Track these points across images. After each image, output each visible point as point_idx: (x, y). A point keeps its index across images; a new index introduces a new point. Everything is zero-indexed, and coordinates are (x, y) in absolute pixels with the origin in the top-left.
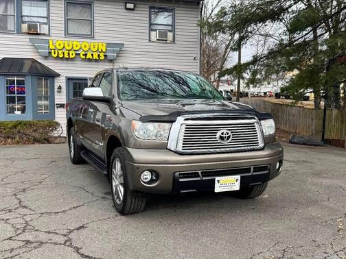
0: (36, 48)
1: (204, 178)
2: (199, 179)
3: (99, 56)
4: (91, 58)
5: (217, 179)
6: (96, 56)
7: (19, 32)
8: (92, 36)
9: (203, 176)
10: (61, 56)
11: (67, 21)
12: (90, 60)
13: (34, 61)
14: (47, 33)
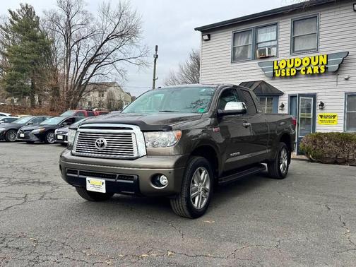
0: (264, 70)
1: (80, 176)
2: (77, 176)
3: (319, 69)
4: (311, 72)
5: (88, 179)
6: (316, 70)
7: (254, 58)
8: (316, 50)
9: (80, 174)
10: (283, 74)
11: (293, 39)
12: (313, 75)
13: (263, 82)
14: (275, 55)
